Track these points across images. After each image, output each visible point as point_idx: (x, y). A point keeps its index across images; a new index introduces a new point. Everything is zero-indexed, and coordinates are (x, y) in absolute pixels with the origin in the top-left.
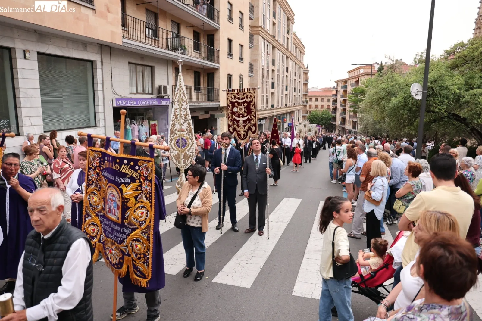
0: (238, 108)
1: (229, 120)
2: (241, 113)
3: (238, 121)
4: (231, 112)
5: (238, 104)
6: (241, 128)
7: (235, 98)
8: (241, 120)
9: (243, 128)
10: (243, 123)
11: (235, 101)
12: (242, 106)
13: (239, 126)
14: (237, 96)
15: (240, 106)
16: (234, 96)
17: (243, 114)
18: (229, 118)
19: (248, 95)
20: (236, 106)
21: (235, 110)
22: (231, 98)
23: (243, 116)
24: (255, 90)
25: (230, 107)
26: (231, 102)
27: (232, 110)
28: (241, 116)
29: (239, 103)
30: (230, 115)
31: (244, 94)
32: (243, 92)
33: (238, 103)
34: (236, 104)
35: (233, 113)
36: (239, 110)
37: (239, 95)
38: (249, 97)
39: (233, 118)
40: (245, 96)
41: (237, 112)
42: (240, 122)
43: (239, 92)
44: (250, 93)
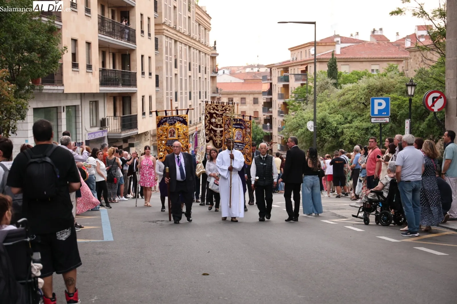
0: (216, 118)
1: (206, 129)
2: (219, 123)
3: (215, 131)
4: (209, 122)
5: (216, 116)
6: (217, 138)
7: (213, 110)
8: (219, 130)
9: (219, 138)
10: (221, 133)
11: (213, 112)
12: (220, 117)
13: (215, 136)
14: (216, 108)
15: (219, 117)
16: (212, 107)
17: (220, 125)
18: (205, 127)
19: (227, 108)
20: (214, 117)
21: (213, 120)
22: (210, 109)
23: (221, 127)
24: (234, 104)
25: (208, 117)
26: (209, 113)
27: (210, 120)
28: (219, 126)
29: (218, 114)
30: (207, 124)
31: (223, 107)
32: (223, 105)
33: (216, 114)
34: (214, 115)
35: (211, 123)
36: (217, 120)
37: (218, 107)
38: (227, 109)
39: (210, 128)
40: (224, 108)
41: (215, 123)
42: (217, 132)
43: (218, 104)
44: (229, 106)
